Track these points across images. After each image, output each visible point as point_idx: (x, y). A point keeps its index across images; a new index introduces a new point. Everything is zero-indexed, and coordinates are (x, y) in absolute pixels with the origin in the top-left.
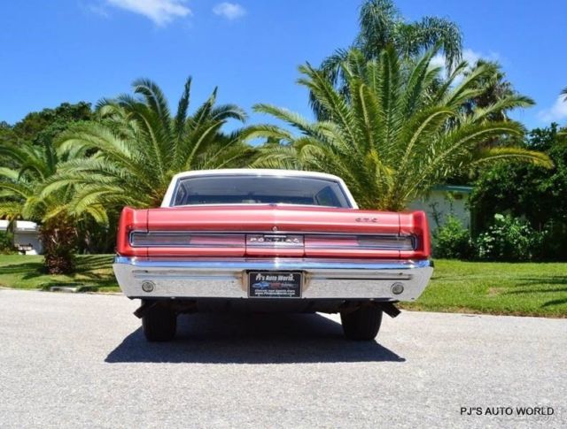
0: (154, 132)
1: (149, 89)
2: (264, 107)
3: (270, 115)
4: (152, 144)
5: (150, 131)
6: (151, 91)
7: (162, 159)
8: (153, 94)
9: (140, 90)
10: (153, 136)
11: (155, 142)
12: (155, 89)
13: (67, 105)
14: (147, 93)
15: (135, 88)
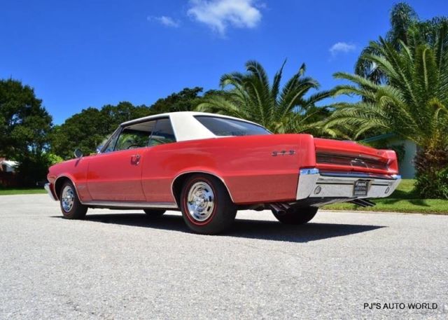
0: (260, 96)
1: (255, 68)
2: (341, 74)
3: (347, 80)
4: (258, 105)
5: (258, 96)
6: (256, 69)
7: (265, 115)
8: (258, 71)
9: (250, 69)
10: (259, 99)
11: (260, 104)
12: (259, 67)
13: (187, 89)
14: (254, 70)
15: (247, 68)
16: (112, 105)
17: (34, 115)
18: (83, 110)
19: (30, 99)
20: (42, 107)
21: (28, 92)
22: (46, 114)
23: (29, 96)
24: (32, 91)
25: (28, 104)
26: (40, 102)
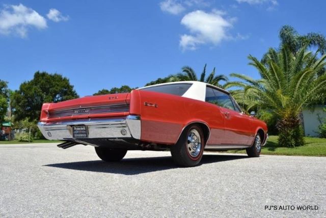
1: (188, 70)
8: (190, 72)
9: (185, 71)
14: (188, 72)
15: (183, 70)
16: (117, 87)
17: (68, 95)
18: (100, 91)
19: (66, 85)
20: (73, 90)
21: (66, 81)
22: (76, 94)
23: (66, 83)
24: (68, 80)
25: (65, 88)
26: (72, 87)
